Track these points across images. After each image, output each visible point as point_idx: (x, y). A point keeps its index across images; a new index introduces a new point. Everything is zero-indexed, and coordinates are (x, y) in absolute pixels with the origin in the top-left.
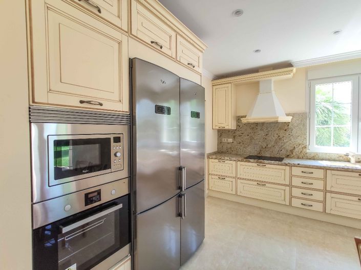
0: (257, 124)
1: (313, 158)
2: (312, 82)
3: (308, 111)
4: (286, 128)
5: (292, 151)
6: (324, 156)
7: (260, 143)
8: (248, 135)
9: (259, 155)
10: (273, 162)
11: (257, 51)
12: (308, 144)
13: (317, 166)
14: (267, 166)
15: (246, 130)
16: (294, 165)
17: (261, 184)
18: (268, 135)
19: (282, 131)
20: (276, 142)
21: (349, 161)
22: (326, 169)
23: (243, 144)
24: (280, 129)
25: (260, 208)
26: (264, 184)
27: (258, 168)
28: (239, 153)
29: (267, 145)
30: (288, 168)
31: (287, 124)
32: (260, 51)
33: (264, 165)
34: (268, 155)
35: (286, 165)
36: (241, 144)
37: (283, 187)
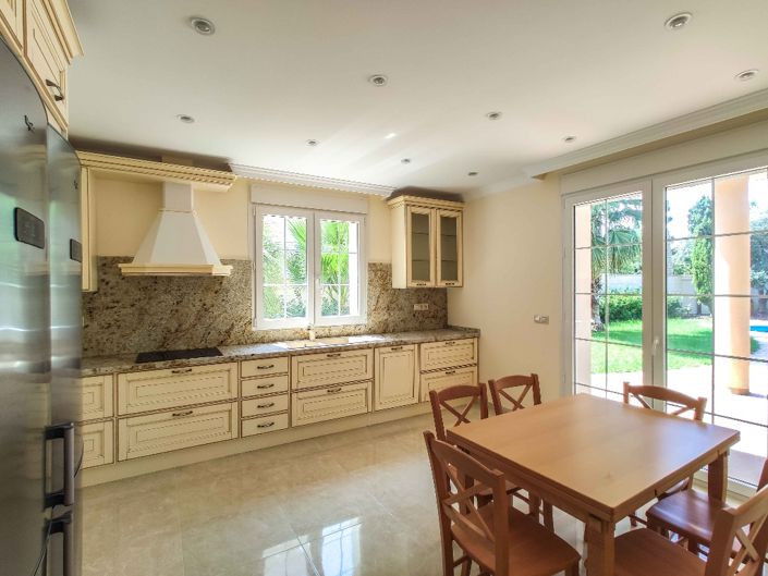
0: (155, 279)
1: (262, 341)
2: (259, 208)
3: (252, 258)
4: (217, 287)
5: (228, 332)
6: (277, 335)
7: (163, 322)
8: (133, 306)
9: (161, 349)
10: (207, 359)
11: (186, 118)
12: (253, 316)
13: (279, 353)
14: (195, 369)
15: (126, 292)
16: (246, 359)
17: (181, 412)
18: (183, 304)
19: (211, 295)
20: (199, 318)
21: (308, 338)
22: (290, 355)
23: (119, 327)
24: (207, 289)
25: (180, 469)
26: (188, 411)
27: (177, 379)
28: (107, 352)
29: (180, 325)
30: (234, 366)
31: (220, 279)
32: (193, 121)
33: (188, 368)
34: (183, 347)
35: (232, 360)
36: (114, 329)
37: (227, 406)
